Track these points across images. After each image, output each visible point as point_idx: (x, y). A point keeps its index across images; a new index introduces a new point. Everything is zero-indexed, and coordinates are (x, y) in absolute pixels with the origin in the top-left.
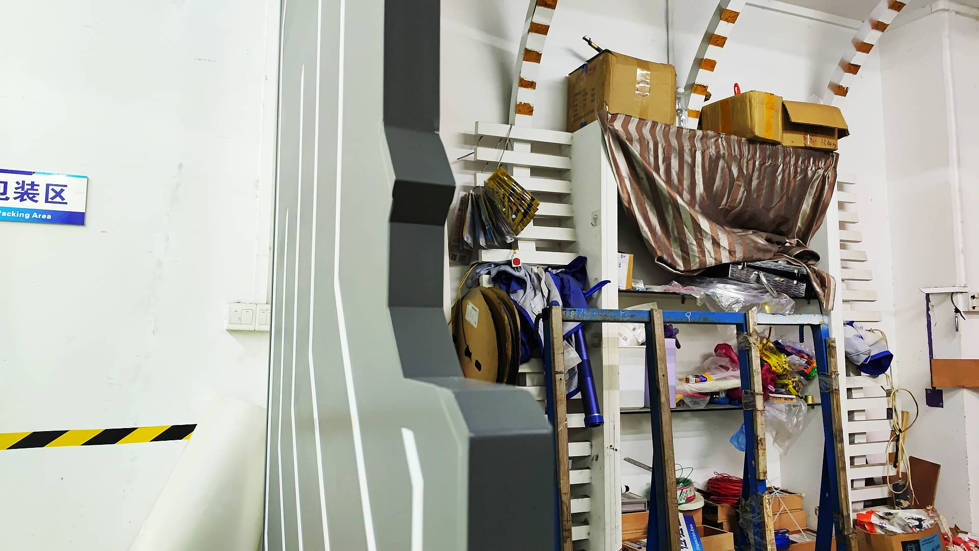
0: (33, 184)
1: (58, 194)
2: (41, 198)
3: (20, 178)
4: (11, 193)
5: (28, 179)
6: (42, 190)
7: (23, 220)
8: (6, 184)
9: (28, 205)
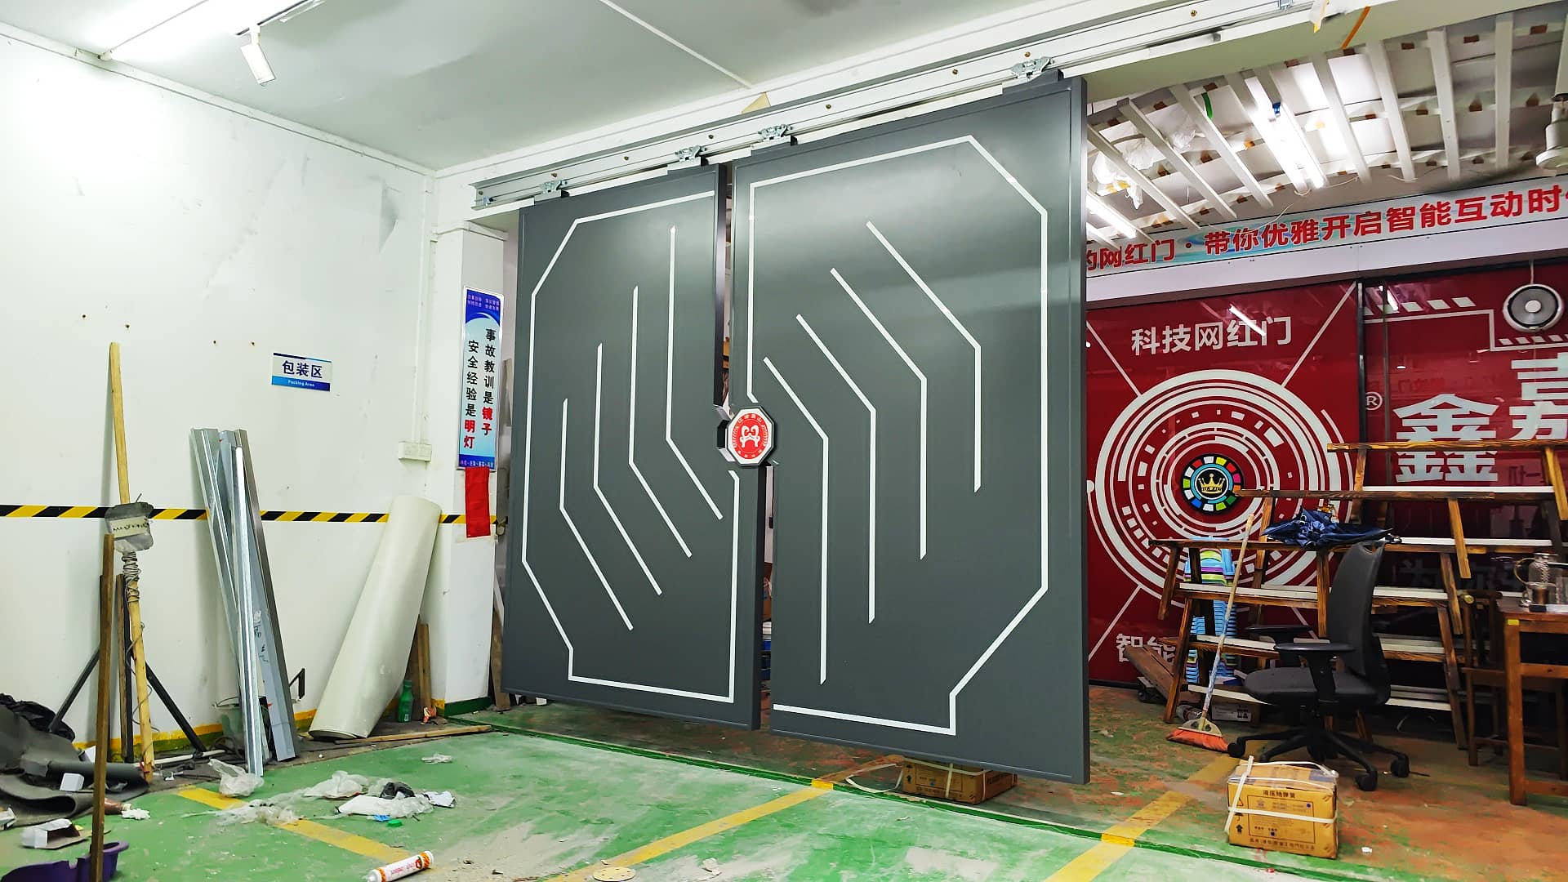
0: (305, 365)
1: (318, 372)
2: (309, 374)
3: (300, 361)
4: (295, 371)
5: (303, 362)
6: (310, 369)
7: (301, 387)
8: (292, 364)
9: (303, 377)
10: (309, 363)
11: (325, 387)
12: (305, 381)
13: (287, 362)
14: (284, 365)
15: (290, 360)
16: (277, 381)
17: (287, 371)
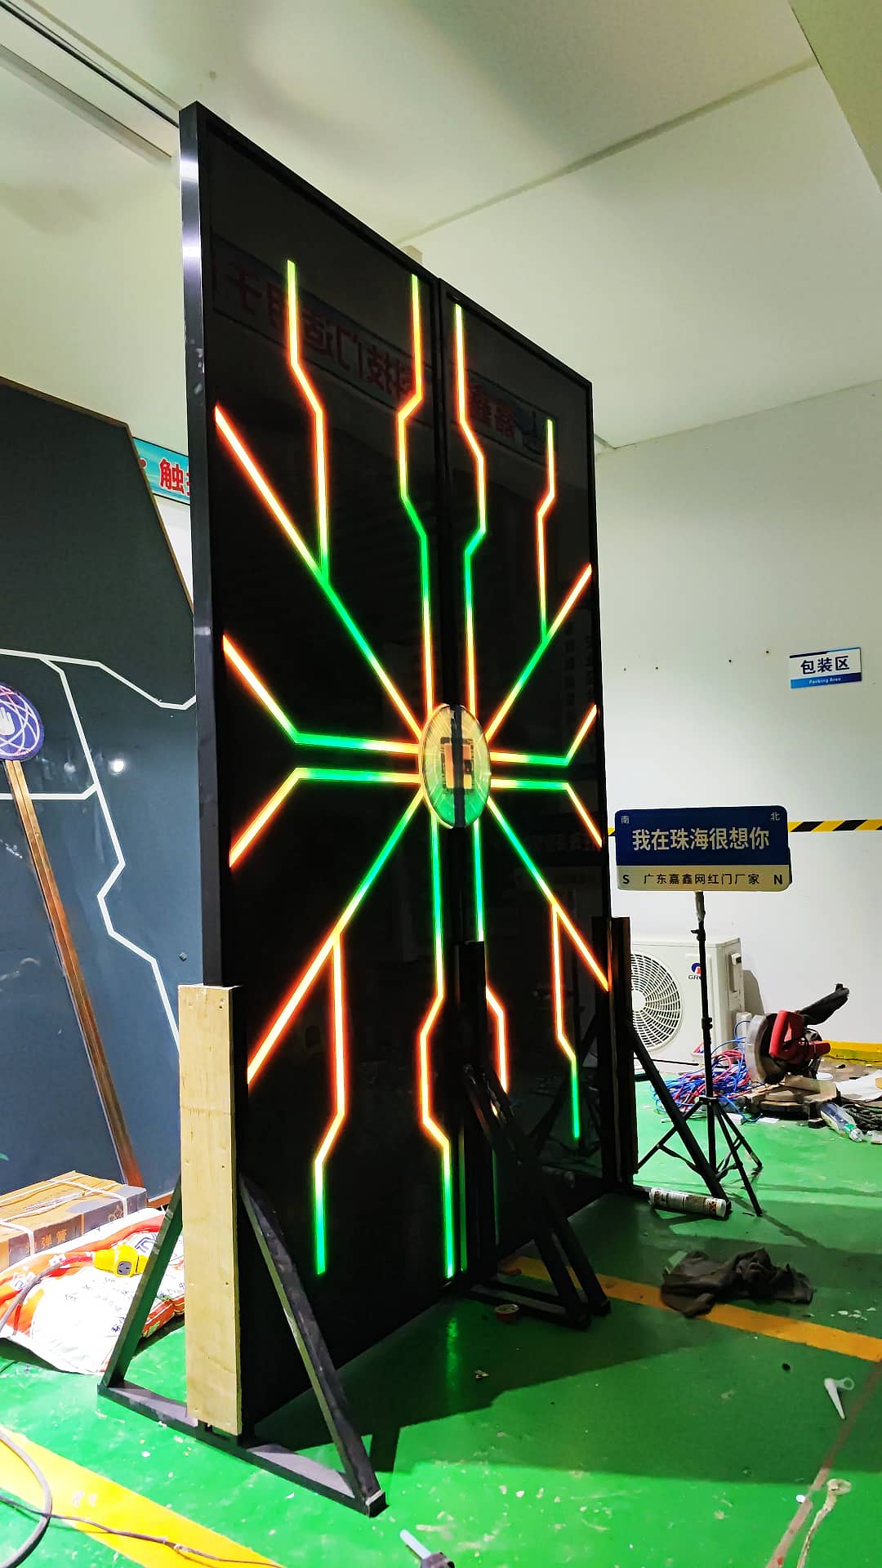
0: (828, 660)
1: (843, 663)
2: (833, 668)
3: (820, 657)
4: (816, 668)
5: (824, 657)
6: (833, 663)
7: (824, 684)
8: (812, 662)
9: (826, 673)
10: (832, 656)
11: (856, 677)
12: (829, 677)
13: (805, 662)
14: (803, 666)
15: (808, 659)
16: (797, 684)
17: (806, 671)
